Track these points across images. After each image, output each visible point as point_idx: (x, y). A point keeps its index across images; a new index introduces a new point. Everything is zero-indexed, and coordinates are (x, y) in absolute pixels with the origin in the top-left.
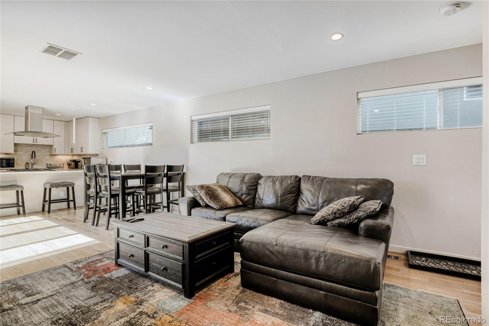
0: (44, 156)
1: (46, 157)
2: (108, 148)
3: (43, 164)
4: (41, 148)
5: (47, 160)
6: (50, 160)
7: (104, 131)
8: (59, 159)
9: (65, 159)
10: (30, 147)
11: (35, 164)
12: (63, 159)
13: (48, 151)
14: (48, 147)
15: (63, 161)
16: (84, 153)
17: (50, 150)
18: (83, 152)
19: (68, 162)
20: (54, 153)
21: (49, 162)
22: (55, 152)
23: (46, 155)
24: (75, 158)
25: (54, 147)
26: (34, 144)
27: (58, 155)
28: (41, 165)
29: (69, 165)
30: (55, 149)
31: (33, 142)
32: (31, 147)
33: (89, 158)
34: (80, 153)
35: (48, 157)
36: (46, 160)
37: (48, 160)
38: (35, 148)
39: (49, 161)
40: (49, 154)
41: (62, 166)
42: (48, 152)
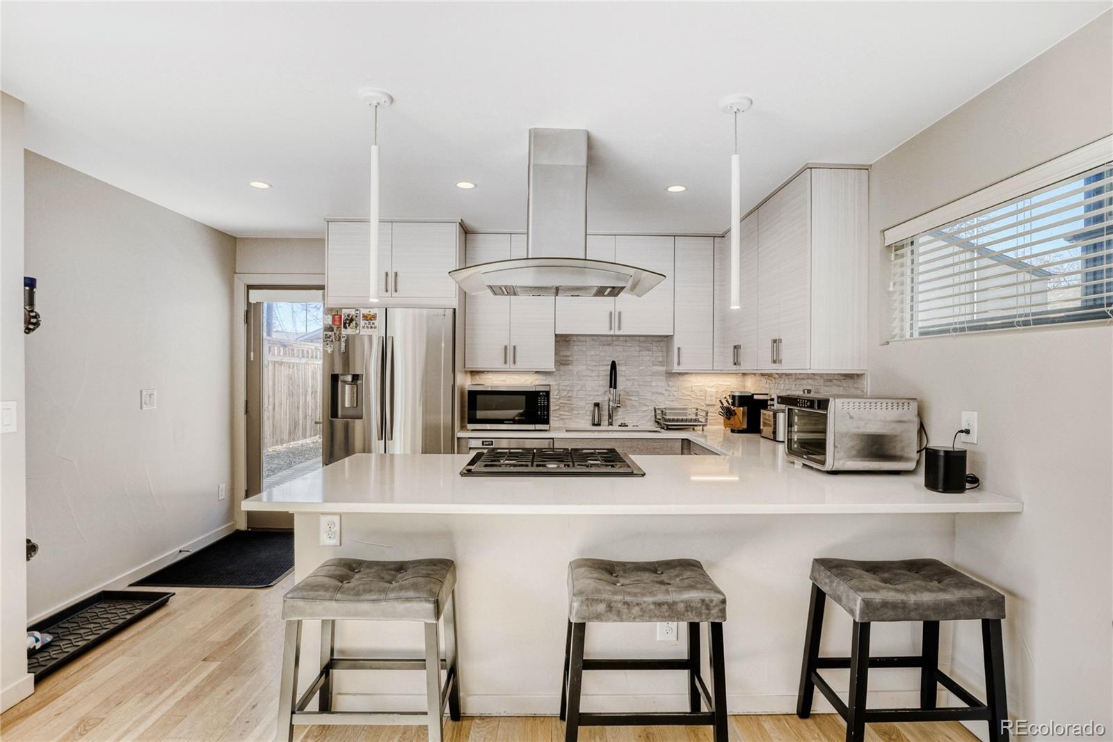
0: (648, 379)
1: (654, 384)
2: (916, 335)
3: (644, 408)
4: (638, 349)
5: (657, 393)
6: (666, 393)
7: (892, 237)
8: (694, 388)
9: (714, 390)
10: (607, 348)
11: (619, 409)
12: (708, 389)
13: (661, 359)
14: (662, 344)
15: (708, 398)
16: (785, 367)
17: (665, 355)
18: (780, 362)
19: (726, 404)
20: (676, 369)
21: (663, 404)
22: (679, 364)
23: (654, 374)
24: (751, 387)
25: (677, 343)
26: (612, 333)
27: (691, 373)
28: (638, 411)
29: (728, 413)
30: (679, 349)
31: (611, 329)
32: (609, 345)
33: (819, 401)
34: (769, 367)
35: (660, 384)
36: (653, 393)
37: (661, 394)
38: (620, 349)
39: (661, 398)
40: (664, 369)
41: (703, 420)
42: (661, 364)
